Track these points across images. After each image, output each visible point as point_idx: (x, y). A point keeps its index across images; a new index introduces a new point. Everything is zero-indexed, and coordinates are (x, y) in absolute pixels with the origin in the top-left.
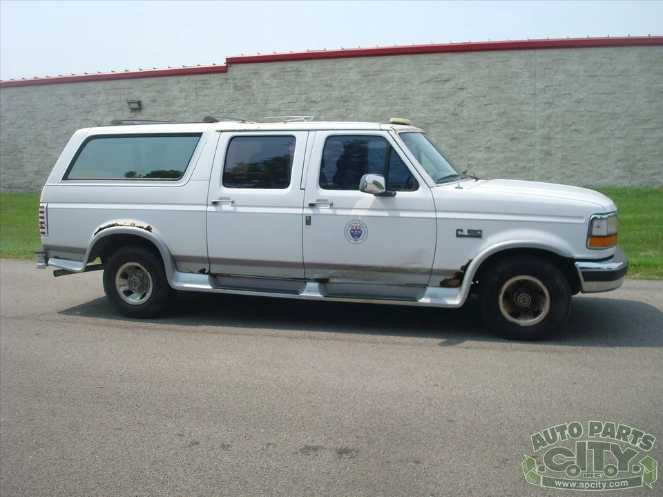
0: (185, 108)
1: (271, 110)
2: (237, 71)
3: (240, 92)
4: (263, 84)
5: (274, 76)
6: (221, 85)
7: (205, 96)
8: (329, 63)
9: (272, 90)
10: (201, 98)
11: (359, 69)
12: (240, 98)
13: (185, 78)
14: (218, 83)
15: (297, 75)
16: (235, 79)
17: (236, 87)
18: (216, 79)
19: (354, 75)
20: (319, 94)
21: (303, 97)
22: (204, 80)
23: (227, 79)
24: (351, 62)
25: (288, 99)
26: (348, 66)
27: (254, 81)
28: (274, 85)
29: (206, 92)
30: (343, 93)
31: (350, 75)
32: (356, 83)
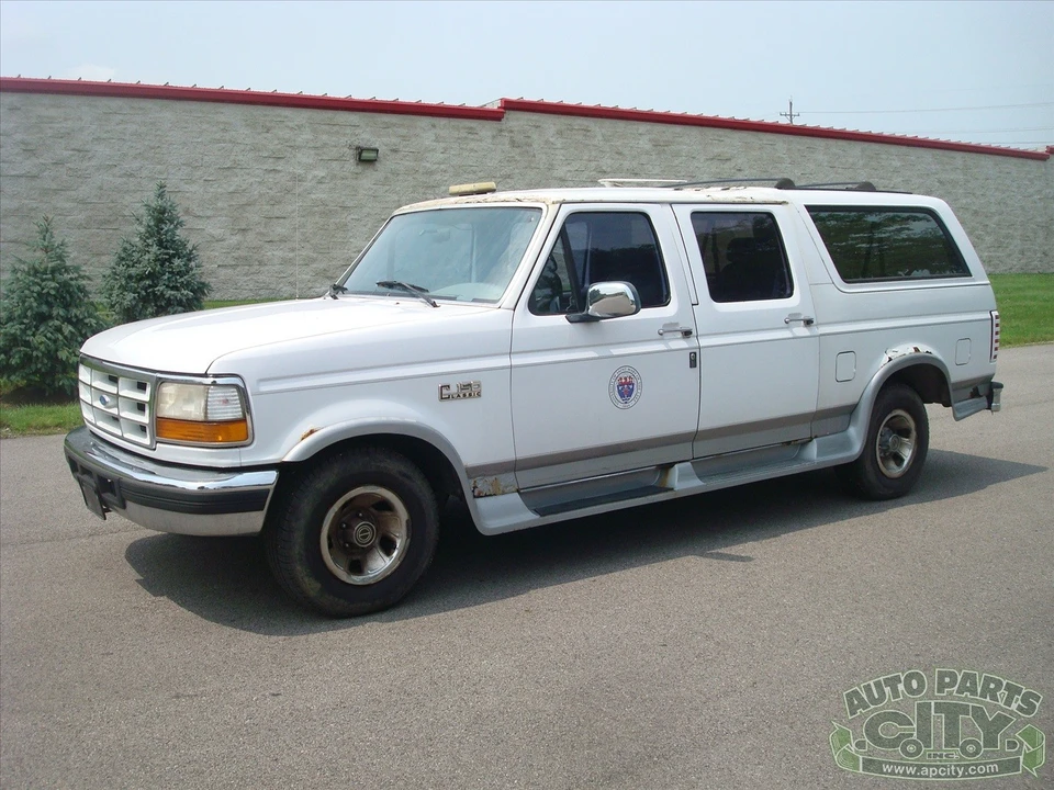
0: (442, 166)
1: (555, 178)
2: (515, 120)
3: (518, 150)
4: (547, 142)
5: (560, 133)
6: (494, 137)
7: (472, 150)
8: (621, 125)
9: (557, 152)
10: (466, 154)
11: (652, 136)
12: (517, 158)
13: (443, 121)
14: (489, 133)
15: (585, 135)
16: (512, 132)
17: (513, 144)
18: (486, 129)
19: (645, 144)
20: (609, 161)
21: (593, 164)
22: (471, 128)
23: (501, 131)
24: (643, 127)
25: (576, 165)
26: (640, 132)
27: (535, 136)
28: (559, 146)
29: (472, 145)
30: (635, 164)
31: (641, 142)
32: (647, 153)
